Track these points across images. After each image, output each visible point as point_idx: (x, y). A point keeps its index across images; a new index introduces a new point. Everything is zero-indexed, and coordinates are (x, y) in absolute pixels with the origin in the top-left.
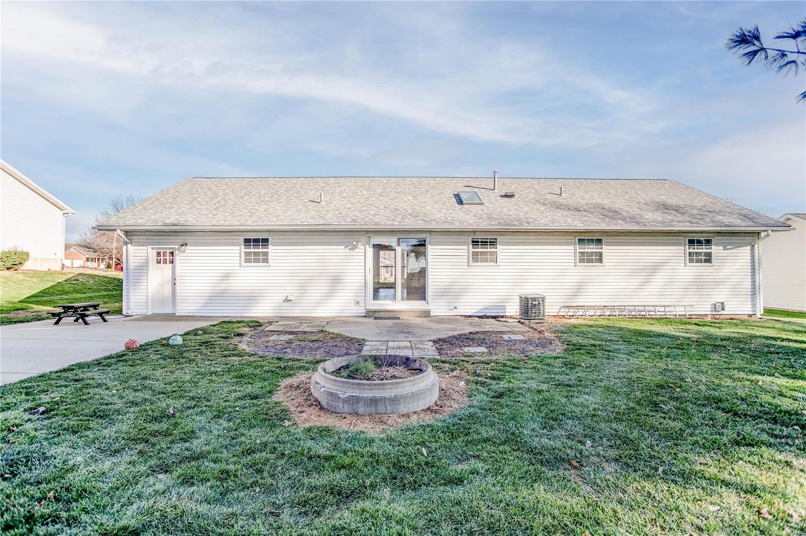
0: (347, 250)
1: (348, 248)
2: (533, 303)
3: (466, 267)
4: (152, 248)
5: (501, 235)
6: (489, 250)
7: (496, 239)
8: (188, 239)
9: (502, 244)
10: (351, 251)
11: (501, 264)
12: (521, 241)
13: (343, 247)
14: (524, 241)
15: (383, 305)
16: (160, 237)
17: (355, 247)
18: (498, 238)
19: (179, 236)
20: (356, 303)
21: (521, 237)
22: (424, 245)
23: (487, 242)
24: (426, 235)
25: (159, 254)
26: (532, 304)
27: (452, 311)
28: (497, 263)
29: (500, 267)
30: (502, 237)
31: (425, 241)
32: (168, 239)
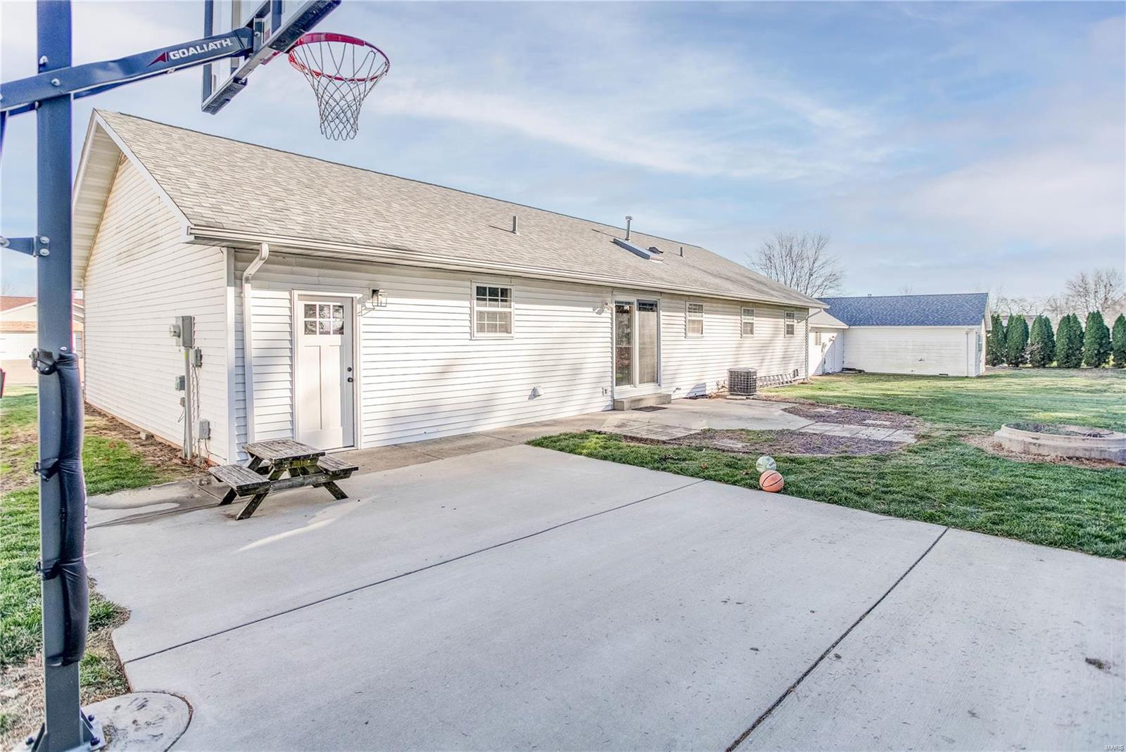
0: (594, 314)
1: (596, 311)
3: (683, 338)
4: (301, 296)
5: (704, 301)
6: (697, 319)
7: (702, 306)
8: (382, 281)
10: (598, 315)
11: (705, 335)
13: (591, 309)
16: (324, 270)
17: (601, 311)
19: (360, 271)
20: (604, 392)
23: (696, 309)
24: (658, 297)
25: (310, 310)
27: (675, 393)
28: (702, 333)
30: (705, 304)
31: (656, 305)
32: (337, 277)
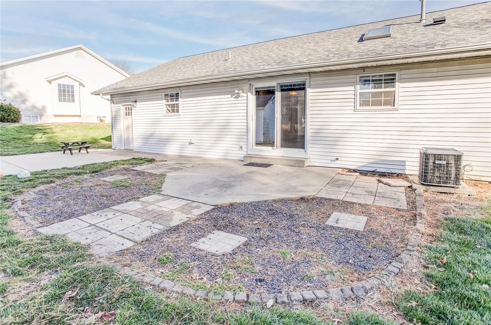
0: (233, 99)
1: (234, 97)
2: (437, 162)
3: (352, 112)
4: (123, 105)
5: (401, 69)
6: (383, 90)
7: (395, 75)
8: (138, 97)
9: (402, 80)
10: (236, 99)
11: (400, 107)
12: (435, 74)
13: (230, 96)
14: (439, 74)
15: (262, 151)
16: (125, 97)
17: (238, 96)
18: (397, 73)
19: (133, 96)
20: (240, 148)
21: (435, 70)
22: (304, 89)
23: (381, 80)
24: (306, 78)
25: (126, 109)
26: (434, 163)
27: (333, 162)
28: (394, 105)
29: (400, 111)
30: (403, 72)
31: (304, 84)
32: (129, 98)
